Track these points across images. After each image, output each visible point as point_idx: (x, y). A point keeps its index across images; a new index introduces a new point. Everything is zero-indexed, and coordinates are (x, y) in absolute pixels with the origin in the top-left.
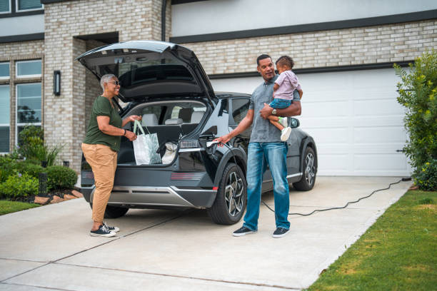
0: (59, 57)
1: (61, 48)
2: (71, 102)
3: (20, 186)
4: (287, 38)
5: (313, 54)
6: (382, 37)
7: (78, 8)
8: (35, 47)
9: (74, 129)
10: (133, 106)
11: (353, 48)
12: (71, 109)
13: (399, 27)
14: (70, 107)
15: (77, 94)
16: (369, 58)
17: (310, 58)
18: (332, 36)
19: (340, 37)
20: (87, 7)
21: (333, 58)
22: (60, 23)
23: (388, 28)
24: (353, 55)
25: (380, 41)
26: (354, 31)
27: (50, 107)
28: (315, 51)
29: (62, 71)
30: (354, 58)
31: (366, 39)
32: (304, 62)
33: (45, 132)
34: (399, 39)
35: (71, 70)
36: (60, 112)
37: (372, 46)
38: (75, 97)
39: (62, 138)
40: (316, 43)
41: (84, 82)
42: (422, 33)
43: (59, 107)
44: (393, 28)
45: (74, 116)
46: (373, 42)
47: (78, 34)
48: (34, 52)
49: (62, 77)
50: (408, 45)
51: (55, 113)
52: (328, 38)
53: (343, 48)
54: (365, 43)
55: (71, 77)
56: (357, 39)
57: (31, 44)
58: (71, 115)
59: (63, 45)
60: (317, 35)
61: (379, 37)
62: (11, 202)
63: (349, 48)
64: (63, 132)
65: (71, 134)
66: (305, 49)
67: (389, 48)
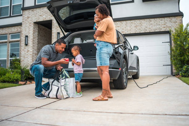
0: (27, 30)
1: (28, 27)
2: (32, 48)
3: (12, 77)
4: (120, 22)
5: (130, 29)
6: (157, 22)
7: (36, 11)
8: (18, 28)
9: (33, 59)
10: (69, 34)
11: (146, 26)
12: (32, 51)
13: (163, 19)
14: (31, 50)
15: (34, 45)
16: (152, 30)
17: (129, 30)
18: (138, 22)
19: (141, 22)
20: (39, 11)
21: (138, 30)
22: (28, 17)
23: (159, 19)
24: (146, 29)
25: (156, 24)
26: (146, 20)
27: (23, 50)
28: (131, 27)
29: (28, 36)
30: (146, 30)
31: (151, 23)
32: (127, 32)
33: (21, 60)
34: (163, 23)
35: (32, 35)
36: (27, 52)
37: (153, 25)
38: (33, 46)
39: (28, 62)
40: (131, 24)
41: (37, 40)
42: (171, 21)
43: (27, 50)
44: (160, 19)
45: (33, 53)
46: (154, 24)
47: (35, 21)
48: (17, 30)
49: (28, 38)
50: (167, 25)
51: (25, 52)
52: (136, 22)
53: (142, 26)
54: (150, 24)
55: (32, 38)
56: (147, 23)
57: (16, 27)
58: (32, 53)
59: (29, 26)
60: (131, 21)
61: (155, 22)
62: (8, 84)
63: (144, 26)
64: (28, 60)
65: (32, 61)
66: (127, 27)
67: (159, 26)
